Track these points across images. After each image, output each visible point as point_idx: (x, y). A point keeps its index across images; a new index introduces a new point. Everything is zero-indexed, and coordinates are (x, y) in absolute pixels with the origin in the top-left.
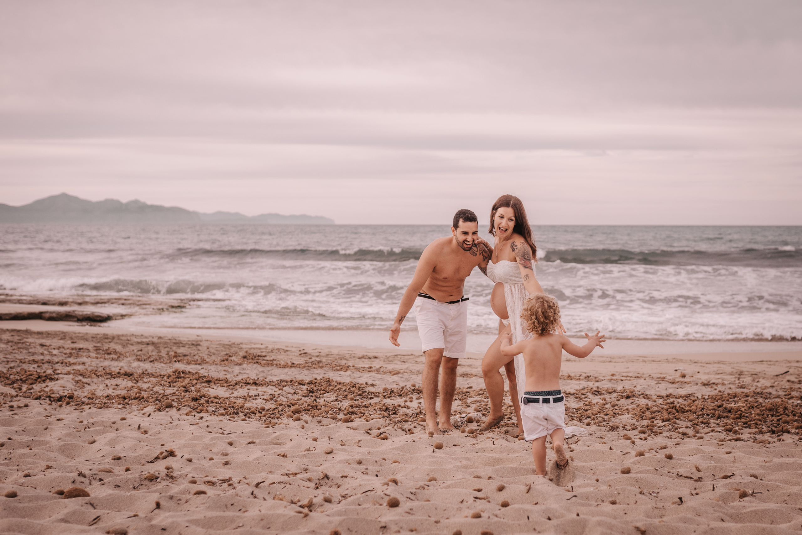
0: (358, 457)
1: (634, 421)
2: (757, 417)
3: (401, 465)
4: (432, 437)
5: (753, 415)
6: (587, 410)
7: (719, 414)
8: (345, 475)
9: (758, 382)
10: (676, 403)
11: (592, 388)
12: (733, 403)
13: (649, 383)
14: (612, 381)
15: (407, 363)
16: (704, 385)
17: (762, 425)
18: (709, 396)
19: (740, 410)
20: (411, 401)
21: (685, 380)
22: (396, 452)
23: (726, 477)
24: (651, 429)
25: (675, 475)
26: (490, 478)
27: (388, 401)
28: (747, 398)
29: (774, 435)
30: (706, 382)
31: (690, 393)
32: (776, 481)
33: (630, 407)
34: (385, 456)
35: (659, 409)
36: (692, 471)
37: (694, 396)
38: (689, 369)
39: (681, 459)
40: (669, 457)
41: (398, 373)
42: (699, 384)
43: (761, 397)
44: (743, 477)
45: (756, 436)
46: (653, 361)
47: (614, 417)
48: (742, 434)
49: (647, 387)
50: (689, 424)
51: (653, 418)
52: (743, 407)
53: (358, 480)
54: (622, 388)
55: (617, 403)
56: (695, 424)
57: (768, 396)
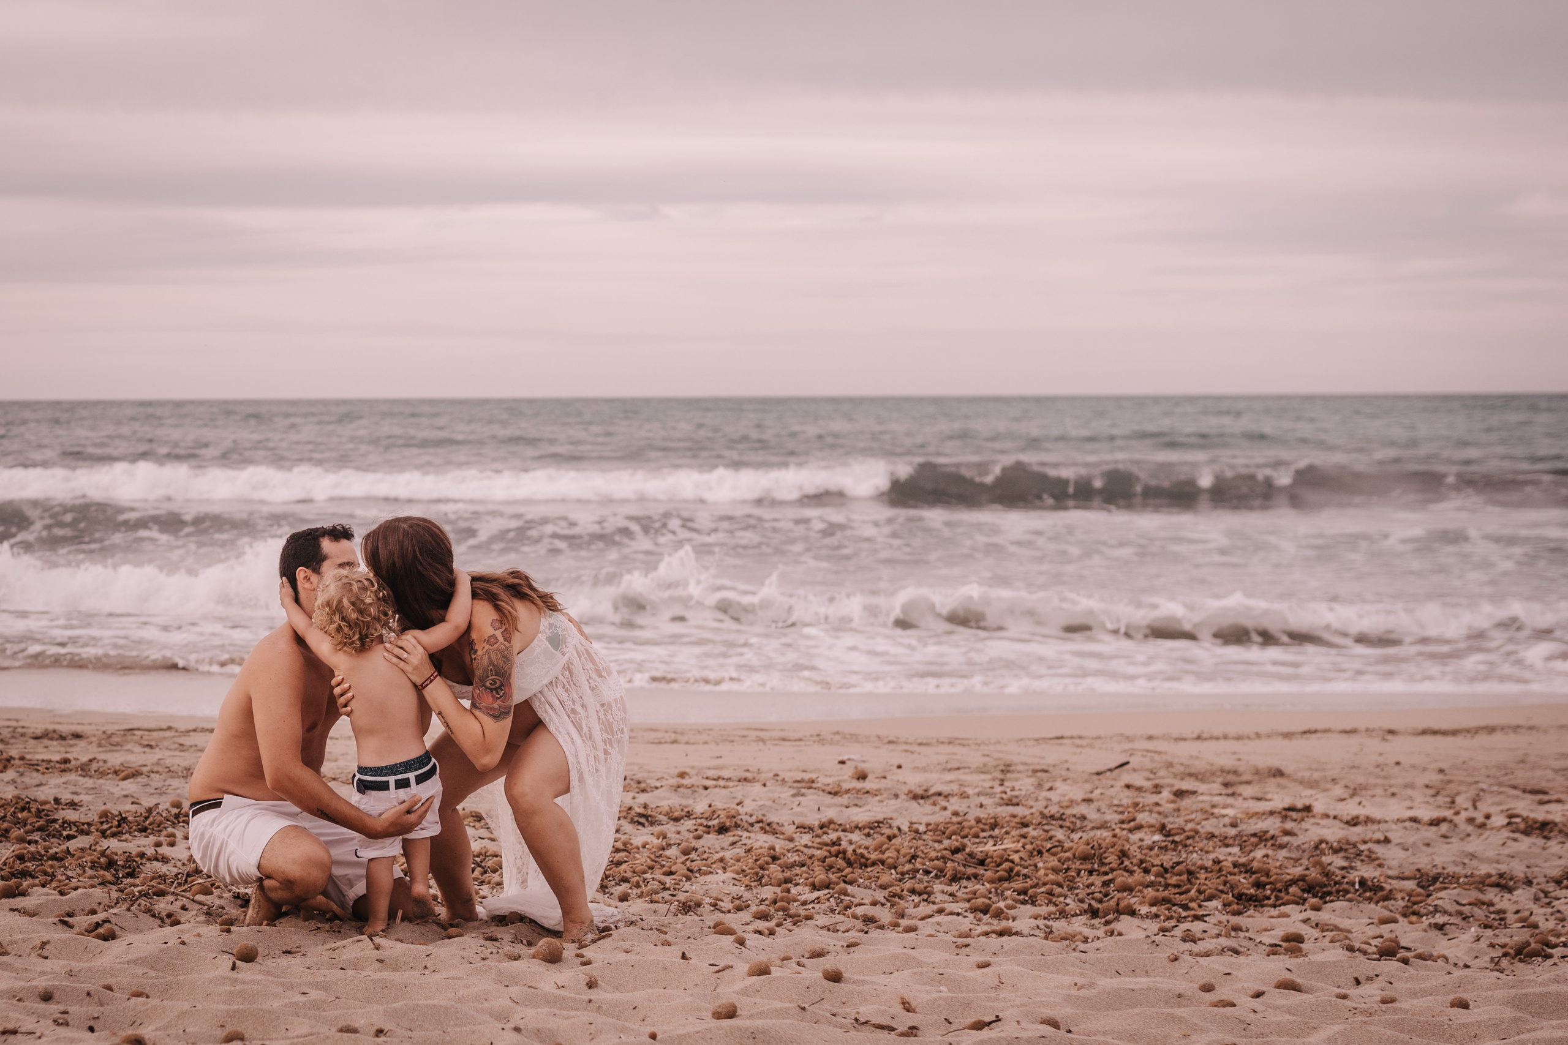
0: (42, 983)
1: (740, 890)
2: (1052, 877)
3: (153, 1002)
4: (228, 931)
5: (1042, 872)
6: (619, 864)
7: (955, 869)
8: (10, 1026)
9: (1051, 789)
10: (844, 844)
11: (630, 809)
12: (991, 842)
13: (776, 795)
14: (681, 790)
15: (157, 750)
16: (916, 797)
17: (1066, 897)
18: (928, 825)
19: (1007, 860)
20: (172, 844)
21: (867, 785)
22: (140, 971)
23: (979, 1026)
24: (784, 909)
25: (850, 1021)
26: (379, 1032)
27: (113, 845)
28: (1025, 830)
29: (1096, 922)
30: (919, 791)
31: (880, 817)
32: (1105, 1033)
33: (728, 855)
34: (110, 981)
35: (803, 858)
36: (892, 1011)
37: (890, 827)
38: (875, 759)
39: (864, 982)
40: (835, 977)
41: (135, 774)
42: (903, 797)
43: (1061, 827)
44: (1023, 1024)
45: (1050, 923)
46: (784, 740)
47: (688, 879)
48: (1014, 919)
49: (769, 803)
50: (880, 895)
51: (787, 881)
52: (1017, 852)
53: (43, 1039)
54: (706, 807)
55: (694, 843)
56: (894, 895)
57: (1078, 823)
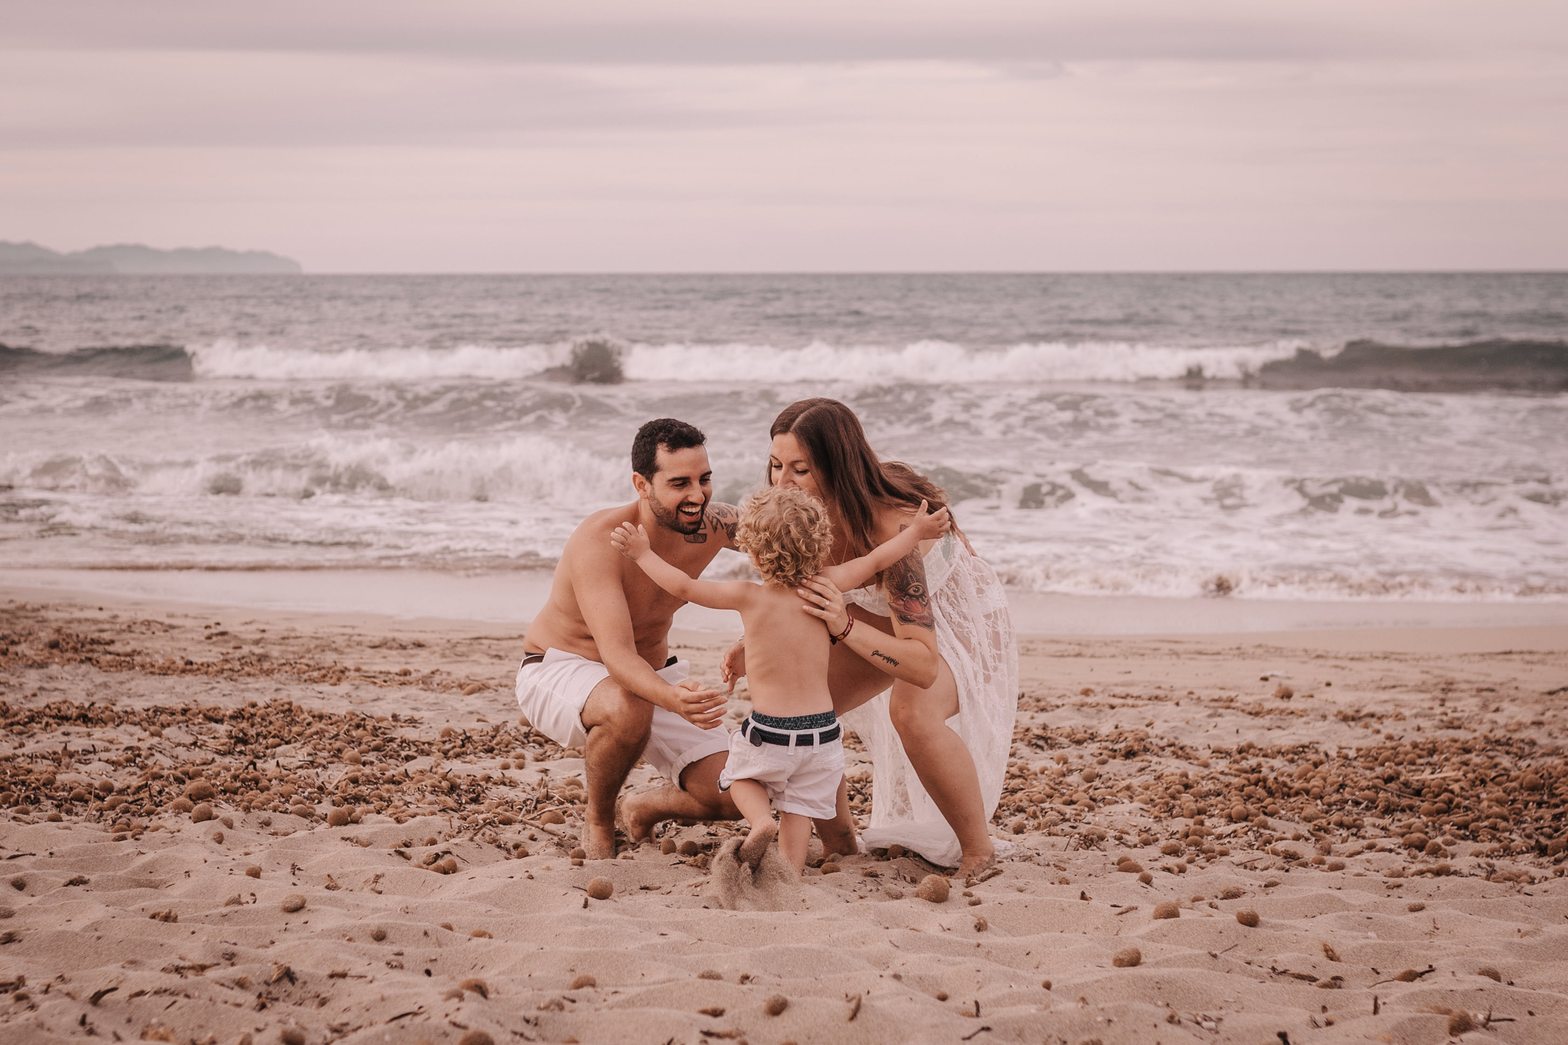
0: (375, 922)
1: (1149, 822)
2: (1496, 809)
3: (496, 943)
4: (581, 864)
5: (1485, 804)
6: (1014, 791)
7: (1387, 800)
8: (339, 969)
9: (1497, 710)
10: (1265, 770)
11: (1028, 730)
12: (1429, 770)
13: (1190, 716)
14: (1085, 709)
15: (506, 661)
16: (1345, 719)
17: (1511, 832)
18: (1359, 750)
19: (1446, 790)
20: (521, 767)
21: (1292, 705)
22: (482, 908)
23: (1410, 976)
24: (1197, 844)
25: (1266, 970)
26: (745, 978)
27: (456, 767)
28: (1467, 756)
29: (1544, 860)
30: (1350, 712)
31: (1305, 741)
32: (1551, 986)
33: (1135, 782)
34: (450, 919)
35: (1219, 786)
36: (1314, 959)
37: (1317, 752)
38: (1301, 676)
39: (1282, 927)
40: (1250, 921)
41: (482, 688)
42: (1331, 718)
43: (1508, 753)
44: (1459, 975)
45: (1494, 861)
46: (1200, 653)
47: (1091, 809)
48: (1453, 856)
49: (1182, 724)
50: (1304, 829)
51: (1201, 812)
52: (1457, 781)
53: (375, 984)
54: (1112, 729)
55: (1099, 769)
56: (1320, 829)
57: (1527, 749)
